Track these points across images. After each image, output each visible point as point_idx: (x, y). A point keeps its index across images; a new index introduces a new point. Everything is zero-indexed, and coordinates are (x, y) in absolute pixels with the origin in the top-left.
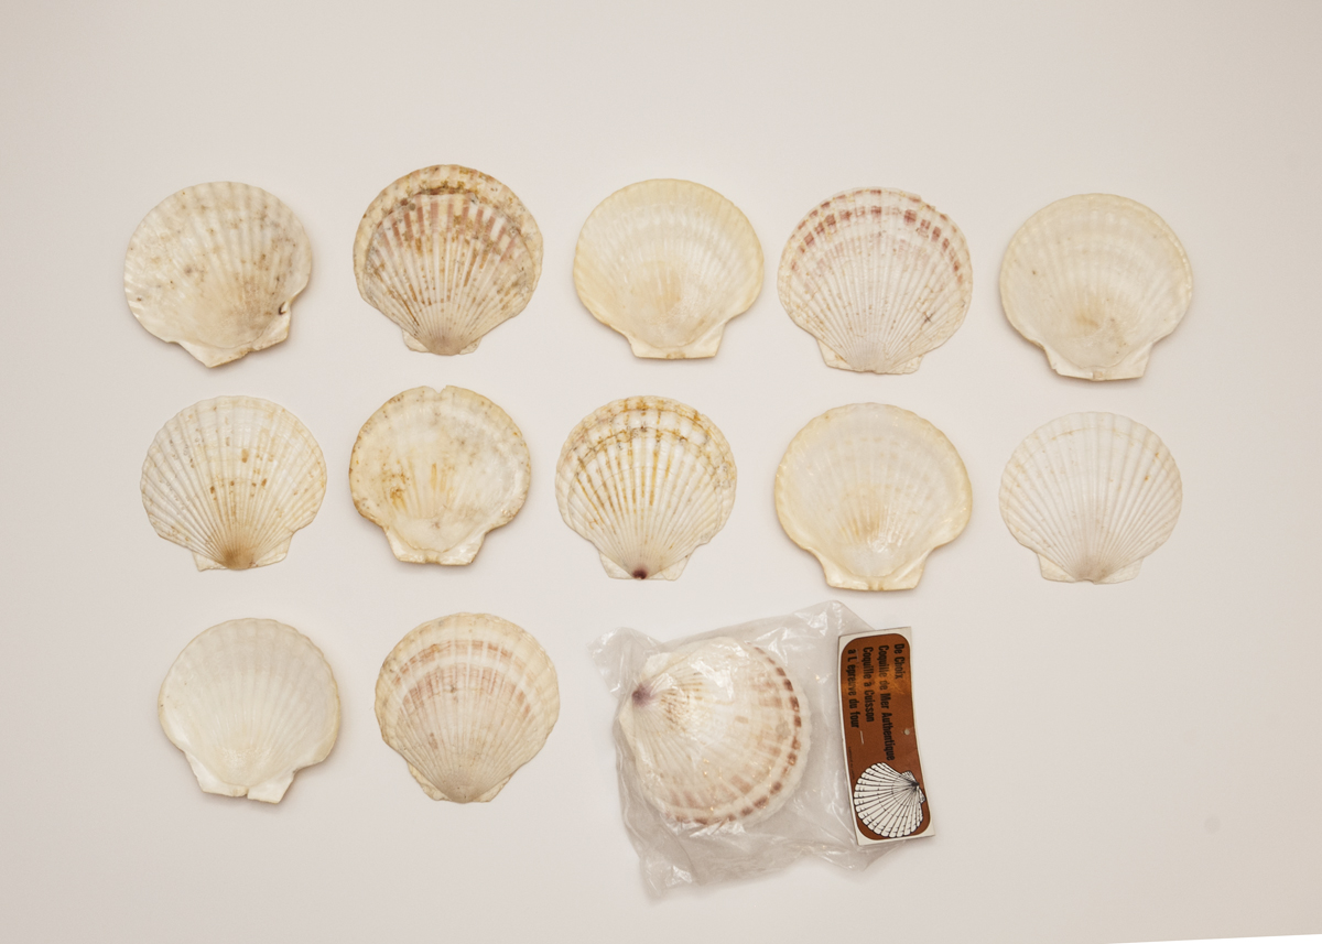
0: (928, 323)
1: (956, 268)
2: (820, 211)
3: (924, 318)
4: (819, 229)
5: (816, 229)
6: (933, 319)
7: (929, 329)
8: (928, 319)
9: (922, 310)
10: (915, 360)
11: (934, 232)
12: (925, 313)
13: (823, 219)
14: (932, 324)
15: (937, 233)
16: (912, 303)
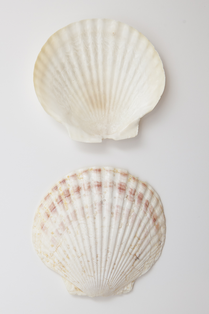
0: (138, 261)
1: (155, 220)
2: (59, 186)
3: (135, 257)
4: (59, 200)
5: (57, 200)
6: (140, 258)
7: (138, 264)
8: (138, 258)
9: (133, 253)
10: (130, 286)
11: (139, 197)
12: (135, 255)
13: (61, 192)
14: (140, 261)
15: (141, 198)
16: (126, 250)
